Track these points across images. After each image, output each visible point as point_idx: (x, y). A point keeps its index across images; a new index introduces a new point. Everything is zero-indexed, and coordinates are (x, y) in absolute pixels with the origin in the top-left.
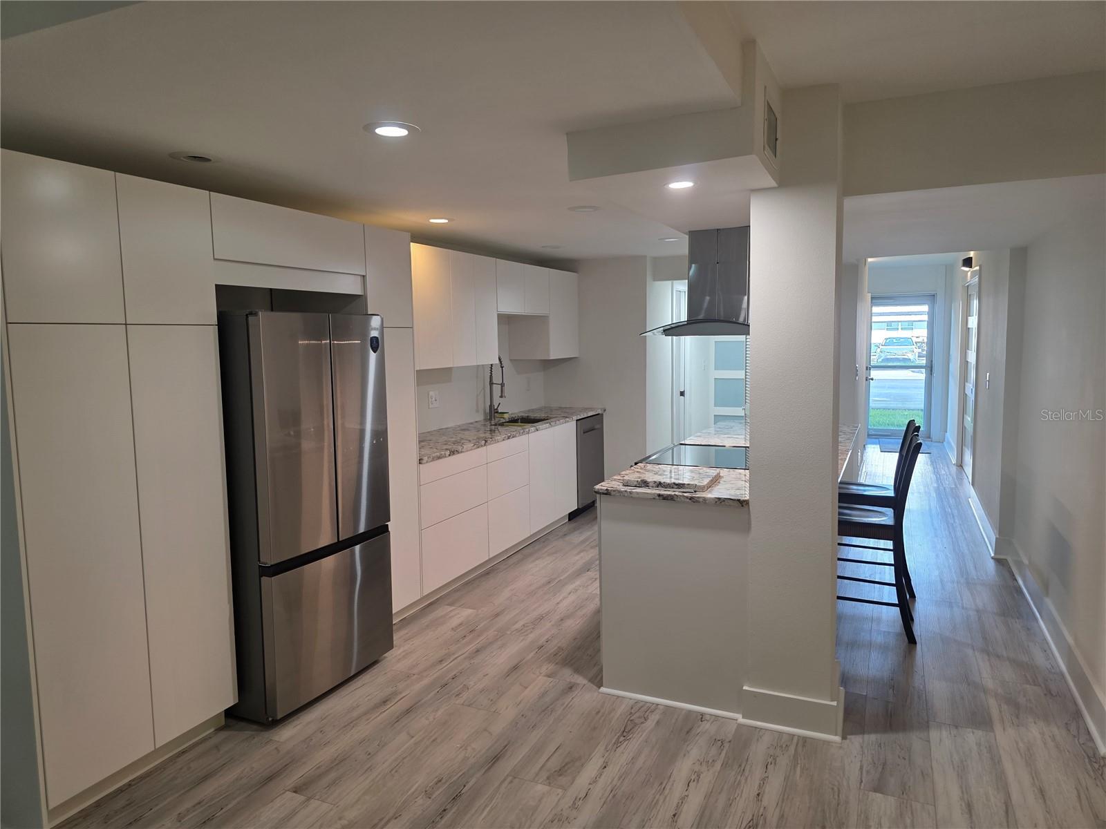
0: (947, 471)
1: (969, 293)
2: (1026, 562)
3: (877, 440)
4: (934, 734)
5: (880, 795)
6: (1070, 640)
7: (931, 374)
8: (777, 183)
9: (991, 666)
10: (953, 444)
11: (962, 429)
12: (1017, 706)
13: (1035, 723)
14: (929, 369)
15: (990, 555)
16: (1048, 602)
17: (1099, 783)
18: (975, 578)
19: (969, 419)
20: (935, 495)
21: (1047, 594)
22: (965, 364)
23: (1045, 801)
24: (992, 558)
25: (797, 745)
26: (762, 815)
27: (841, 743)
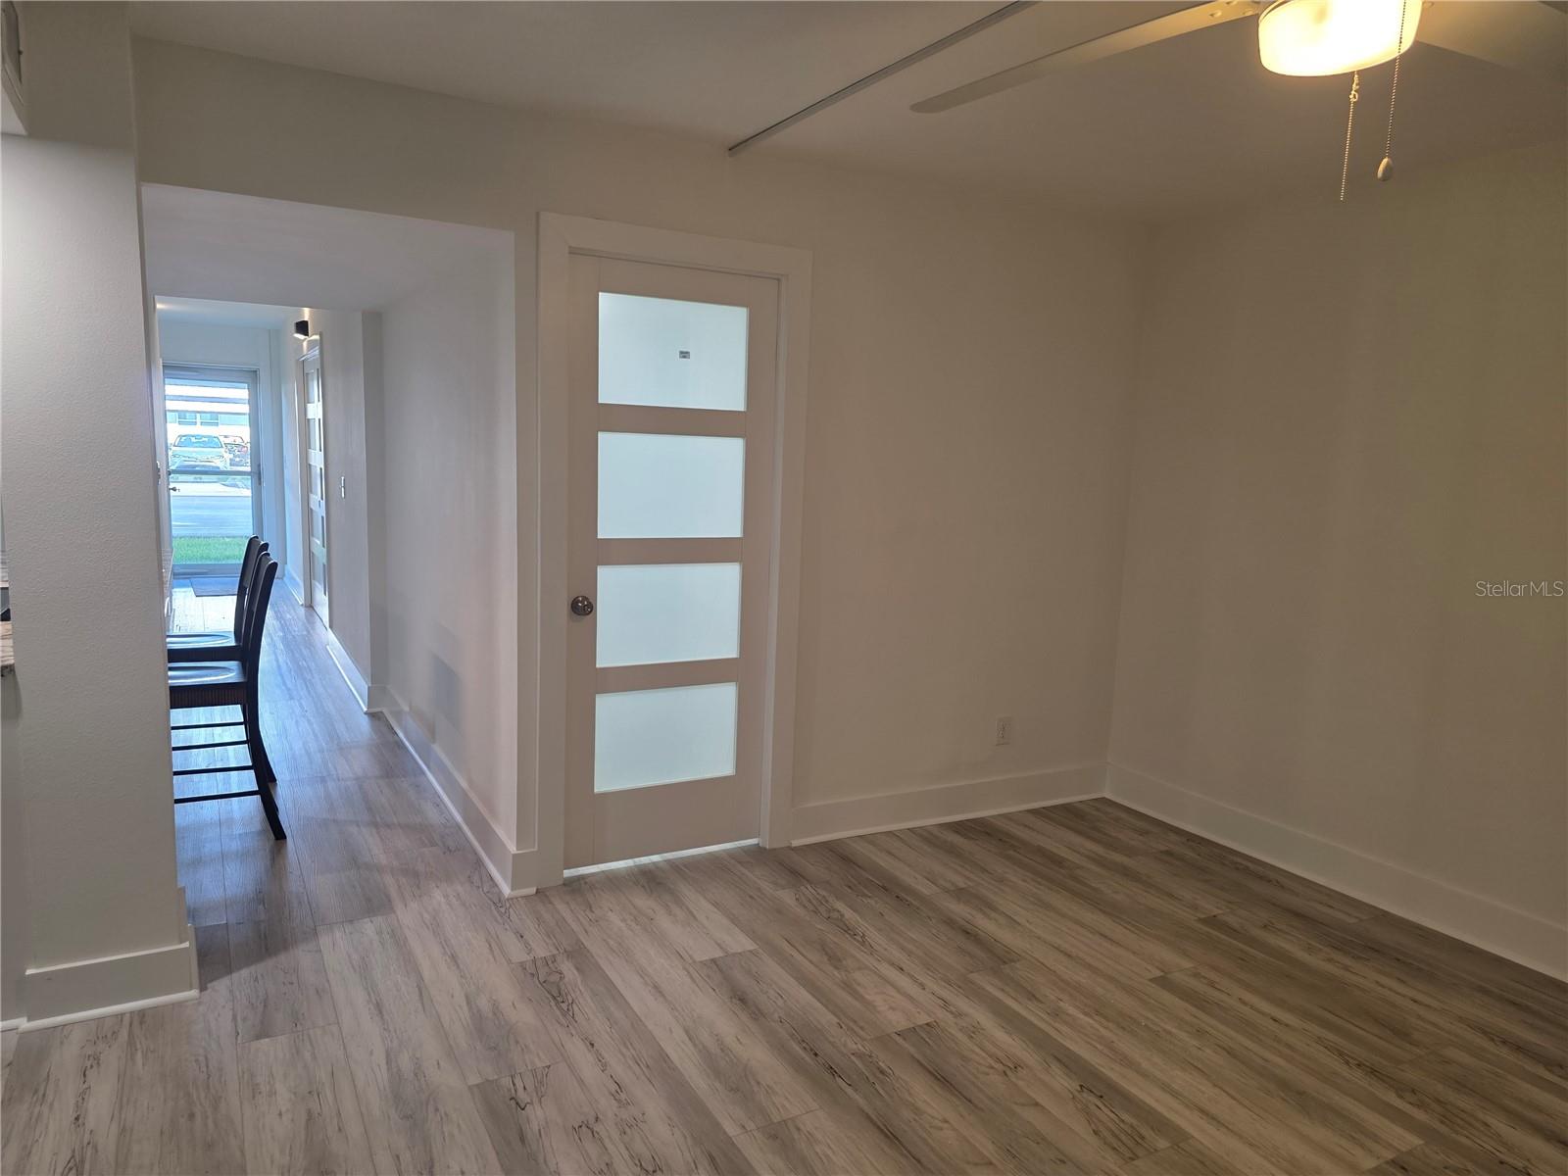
0: (294, 614)
1: (306, 372)
2: (407, 709)
3: (188, 581)
4: (325, 941)
5: (267, 1040)
6: (464, 784)
7: (260, 484)
8: (26, 129)
9: (381, 838)
10: (298, 579)
11: (309, 557)
12: (416, 875)
13: (437, 887)
14: (256, 477)
15: (362, 709)
16: (437, 749)
17: (508, 927)
18: (349, 740)
19: (318, 542)
20: (282, 647)
21: (434, 742)
22: (307, 468)
23: (458, 967)
24: (366, 713)
25: (131, 1025)
26: (89, 1144)
27: (200, 998)
